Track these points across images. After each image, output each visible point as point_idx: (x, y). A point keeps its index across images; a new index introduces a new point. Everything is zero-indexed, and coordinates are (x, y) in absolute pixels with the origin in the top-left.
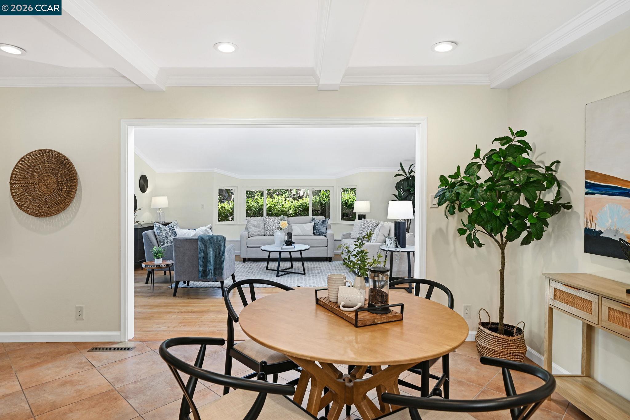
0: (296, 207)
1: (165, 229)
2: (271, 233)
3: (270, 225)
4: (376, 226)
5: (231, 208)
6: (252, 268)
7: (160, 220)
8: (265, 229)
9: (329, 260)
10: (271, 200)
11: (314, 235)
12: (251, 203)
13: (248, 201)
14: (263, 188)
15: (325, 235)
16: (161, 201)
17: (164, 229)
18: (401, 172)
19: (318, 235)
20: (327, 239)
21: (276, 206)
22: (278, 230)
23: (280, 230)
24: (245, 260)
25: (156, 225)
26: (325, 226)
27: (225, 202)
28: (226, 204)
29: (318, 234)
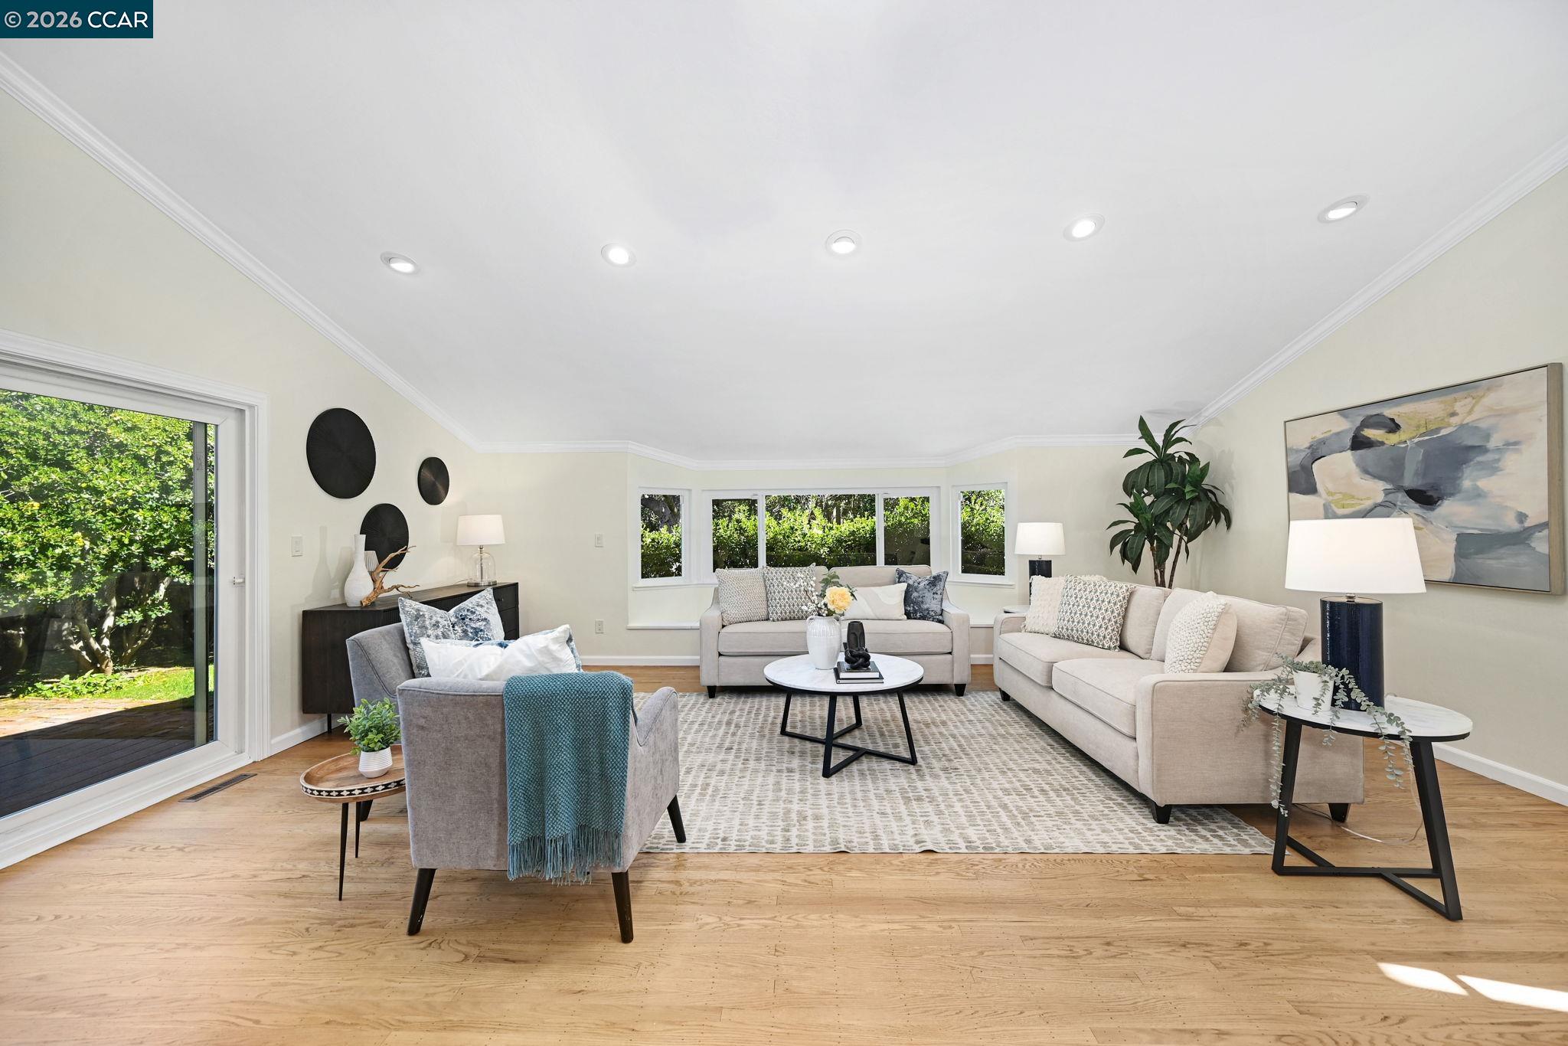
0: (839, 541)
1: (438, 622)
2: (786, 613)
3: (783, 592)
4: (1124, 598)
5: (675, 543)
6: (737, 726)
7: (482, 578)
8: (768, 601)
9: (960, 690)
10: (774, 523)
11: (908, 618)
12: (725, 531)
13: (717, 525)
14: (755, 492)
15: (940, 617)
16: (488, 529)
17: (433, 622)
18: (1143, 444)
19: (919, 619)
20: (949, 630)
21: (788, 537)
22: (819, 615)
23: (827, 615)
24: (713, 692)
25: (407, 609)
26: (939, 592)
27: (661, 529)
28: (664, 535)
29: (918, 614)
